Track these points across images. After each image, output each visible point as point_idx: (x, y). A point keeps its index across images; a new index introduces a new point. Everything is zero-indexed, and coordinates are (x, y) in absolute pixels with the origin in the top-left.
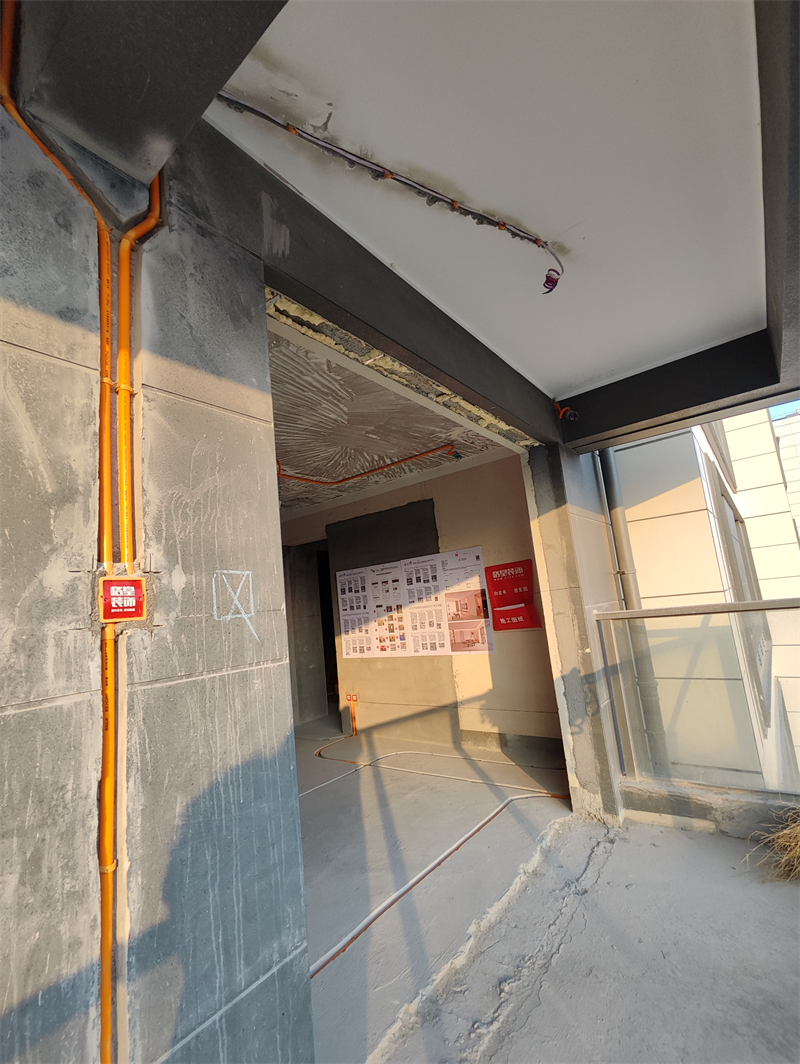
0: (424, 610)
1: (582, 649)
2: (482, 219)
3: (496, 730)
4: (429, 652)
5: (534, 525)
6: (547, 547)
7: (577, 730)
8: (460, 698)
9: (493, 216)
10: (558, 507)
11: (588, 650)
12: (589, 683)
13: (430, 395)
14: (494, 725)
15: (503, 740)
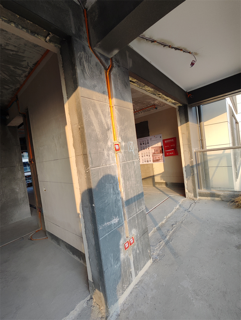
0: (145, 152)
1: (191, 159)
2: (176, 49)
3: (164, 182)
4: (147, 163)
5: (179, 128)
6: (182, 134)
7: (188, 179)
8: (155, 174)
9: (179, 48)
10: (186, 123)
11: (192, 160)
12: (192, 168)
13: (157, 95)
14: (164, 181)
15: (166, 184)
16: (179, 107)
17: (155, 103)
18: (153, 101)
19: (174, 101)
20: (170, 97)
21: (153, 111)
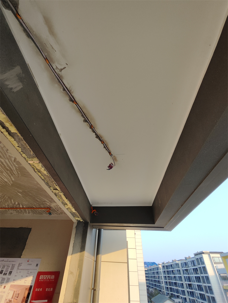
2: (98, 137)
10: (81, 252)
13: (52, 188)
16: (79, 222)
17: (52, 206)
18: (50, 201)
19: (73, 210)
20: (71, 202)
21: (46, 216)
